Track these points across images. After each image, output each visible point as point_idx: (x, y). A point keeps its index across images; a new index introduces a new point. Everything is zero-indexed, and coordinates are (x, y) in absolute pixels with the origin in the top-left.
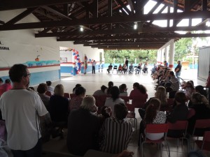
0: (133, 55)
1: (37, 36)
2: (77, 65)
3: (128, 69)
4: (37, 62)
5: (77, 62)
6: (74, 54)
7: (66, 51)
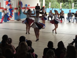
2: (8, 11)
5: (8, 7)
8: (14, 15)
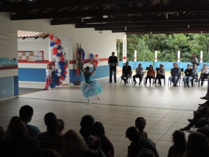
0: (197, 45)
2: (57, 67)
3: (168, 75)
5: (58, 59)
6: (52, 44)
7: (36, 38)
8: (68, 75)
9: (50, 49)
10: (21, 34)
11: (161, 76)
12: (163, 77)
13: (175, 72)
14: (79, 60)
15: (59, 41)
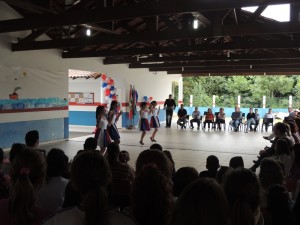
0: (259, 89)
1: (15, 48)
3: (228, 120)
4: (15, 101)
6: (105, 85)
7: (88, 78)
9: (102, 90)
10: (72, 73)
11: (221, 121)
12: (223, 122)
13: (236, 116)
14: (133, 102)
15: (112, 81)
